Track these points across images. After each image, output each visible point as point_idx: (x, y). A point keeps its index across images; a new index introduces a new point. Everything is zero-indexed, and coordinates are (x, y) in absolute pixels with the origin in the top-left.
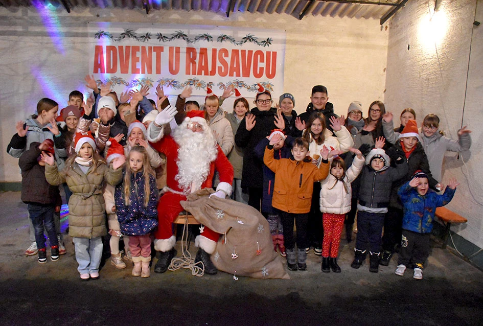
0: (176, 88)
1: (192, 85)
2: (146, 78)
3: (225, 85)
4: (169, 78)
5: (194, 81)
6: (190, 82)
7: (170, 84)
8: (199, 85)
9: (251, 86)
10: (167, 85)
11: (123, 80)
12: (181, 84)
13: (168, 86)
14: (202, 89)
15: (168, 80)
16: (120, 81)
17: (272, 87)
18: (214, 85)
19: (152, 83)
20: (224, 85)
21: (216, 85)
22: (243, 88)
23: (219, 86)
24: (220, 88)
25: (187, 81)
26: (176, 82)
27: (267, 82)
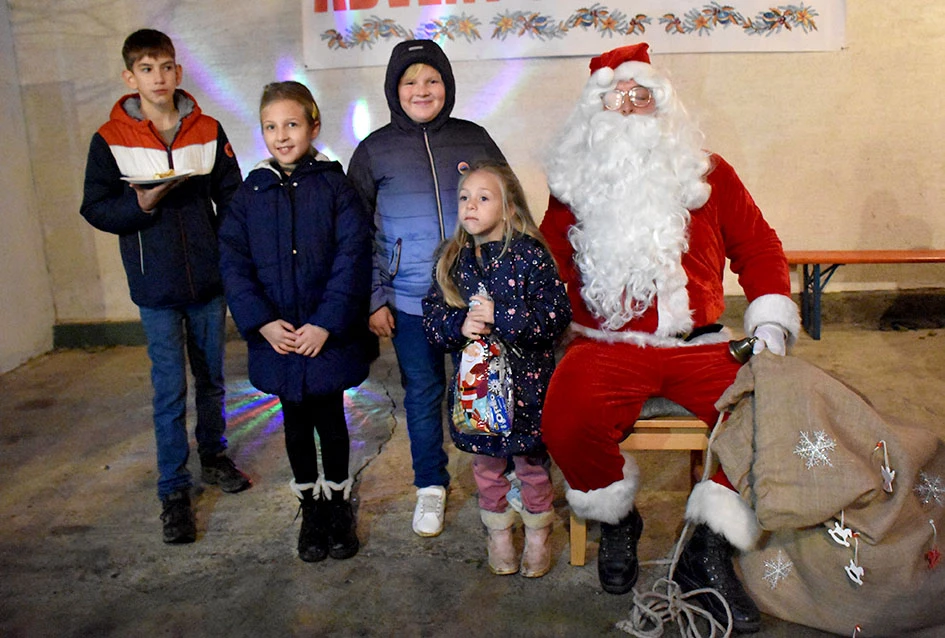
0: (544, 37)
1: (589, 25)
2: (460, 16)
3: (682, 19)
4: (524, 11)
5: (594, 14)
6: (583, 17)
7: (528, 26)
8: (609, 24)
9: (753, 20)
10: (518, 30)
11: (396, 24)
12: (557, 24)
13: (522, 33)
14: (616, 34)
15: (520, 17)
16: (388, 28)
17: (814, 19)
18: (649, 22)
19: (478, 28)
20: (677, 22)
21: (655, 22)
22: (732, 25)
23: (666, 24)
24: (668, 29)
25: (576, 14)
26: (543, 19)
27: (798, 6)
